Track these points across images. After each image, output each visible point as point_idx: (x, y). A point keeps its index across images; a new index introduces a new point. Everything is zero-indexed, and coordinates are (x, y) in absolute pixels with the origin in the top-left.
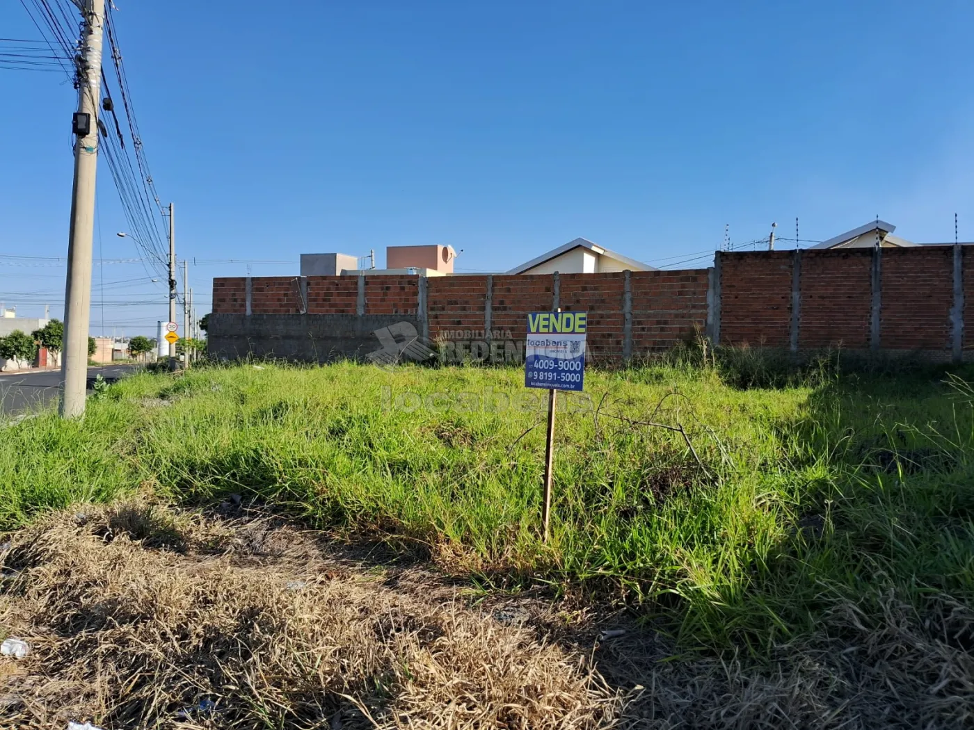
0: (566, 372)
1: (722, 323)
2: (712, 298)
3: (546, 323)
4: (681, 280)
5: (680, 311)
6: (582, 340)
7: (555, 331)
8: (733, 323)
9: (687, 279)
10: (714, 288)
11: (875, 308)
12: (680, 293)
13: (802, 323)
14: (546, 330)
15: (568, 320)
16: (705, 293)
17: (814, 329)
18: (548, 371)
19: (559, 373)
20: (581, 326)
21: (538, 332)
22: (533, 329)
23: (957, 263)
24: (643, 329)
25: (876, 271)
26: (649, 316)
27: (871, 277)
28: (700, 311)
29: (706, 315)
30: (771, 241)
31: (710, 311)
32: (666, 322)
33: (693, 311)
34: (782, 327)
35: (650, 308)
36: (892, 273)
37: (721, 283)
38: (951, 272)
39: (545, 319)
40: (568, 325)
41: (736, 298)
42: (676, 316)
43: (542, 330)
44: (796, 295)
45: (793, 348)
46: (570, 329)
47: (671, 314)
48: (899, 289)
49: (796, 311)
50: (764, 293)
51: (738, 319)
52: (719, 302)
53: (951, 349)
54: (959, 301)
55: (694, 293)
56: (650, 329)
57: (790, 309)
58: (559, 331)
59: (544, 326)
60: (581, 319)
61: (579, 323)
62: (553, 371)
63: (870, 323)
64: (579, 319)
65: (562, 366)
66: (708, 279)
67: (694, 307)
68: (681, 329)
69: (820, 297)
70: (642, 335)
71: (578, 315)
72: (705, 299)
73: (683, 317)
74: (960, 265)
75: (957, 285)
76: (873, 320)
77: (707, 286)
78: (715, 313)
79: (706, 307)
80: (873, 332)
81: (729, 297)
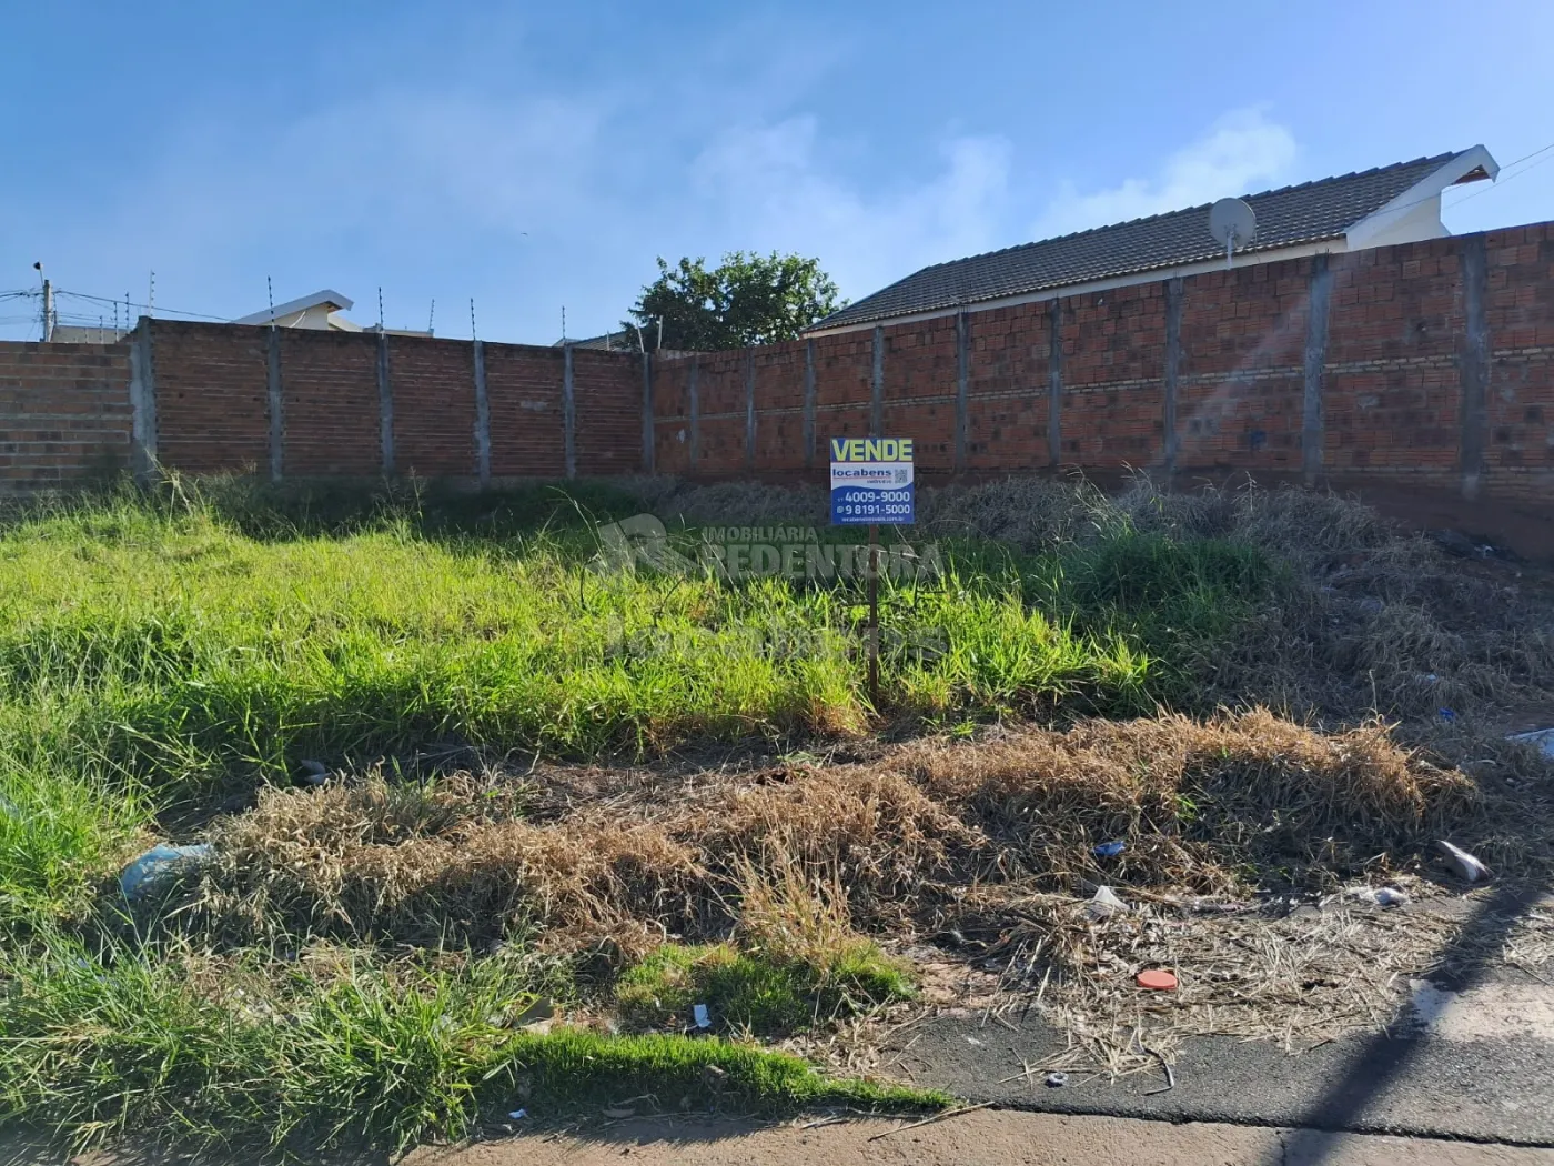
0: (892, 504)
1: (160, 438)
2: (139, 395)
3: (861, 450)
4: (81, 360)
5: (82, 417)
6: (909, 468)
7: (873, 459)
8: (178, 438)
9: (92, 360)
10: (142, 378)
11: (386, 419)
12: (80, 385)
13: (286, 439)
14: (861, 458)
15: (890, 447)
16: (126, 385)
17: (306, 449)
18: (867, 504)
19: (883, 505)
20: (906, 454)
21: (848, 459)
22: (841, 456)
23: (478, 364)
24: (10, 448)
25: (384, 369)
26: (21, 424)
27: (377, 375)
28: (120, 417)
29: (131, 424)
30: (46, 294)
31: (139, 418)
32: (56, 436)
33: (106, 417)
34: (259, 445)
35: (22, 408)
36: (404, 371)
37: (153, 371)
38: (473, 375)
39: (857, 446)
40: (890, 453)
41: (181, 396)
42: (76, 424)
43: (853, 457)
44: (275, 397)
45: (277, 477)
46: (894, 457)
47: (65, 421)
48: (412, 394)
49: (276, 421)
50: (226, 390)
51: (187, 432)
52: (152, 402)
53: (478, 474)
54: (483, 413)
55: (107, 386)
56: (24, 448)
57: (268, 417)
58: (878, 458)
59: (857, 454)
60: (906, 446)
61: (903, 450)
62: (874, 504)
63: (381, 441)
64: (903, 446)
65: (886, 497)
66: (130, 362)
67: (109, 409)
68: (87, 448)
69: (309, 401)
70: (9, 458)
71: (903, 442)
72: (127, 397)
73: (88, 427)
74: (481, 365)
75: (480, 393)
76: (383, 436)
77: (129, 374)
78: (147, 423)
79: (129, 409)
80: (385, 452)
81: (168, 396)
